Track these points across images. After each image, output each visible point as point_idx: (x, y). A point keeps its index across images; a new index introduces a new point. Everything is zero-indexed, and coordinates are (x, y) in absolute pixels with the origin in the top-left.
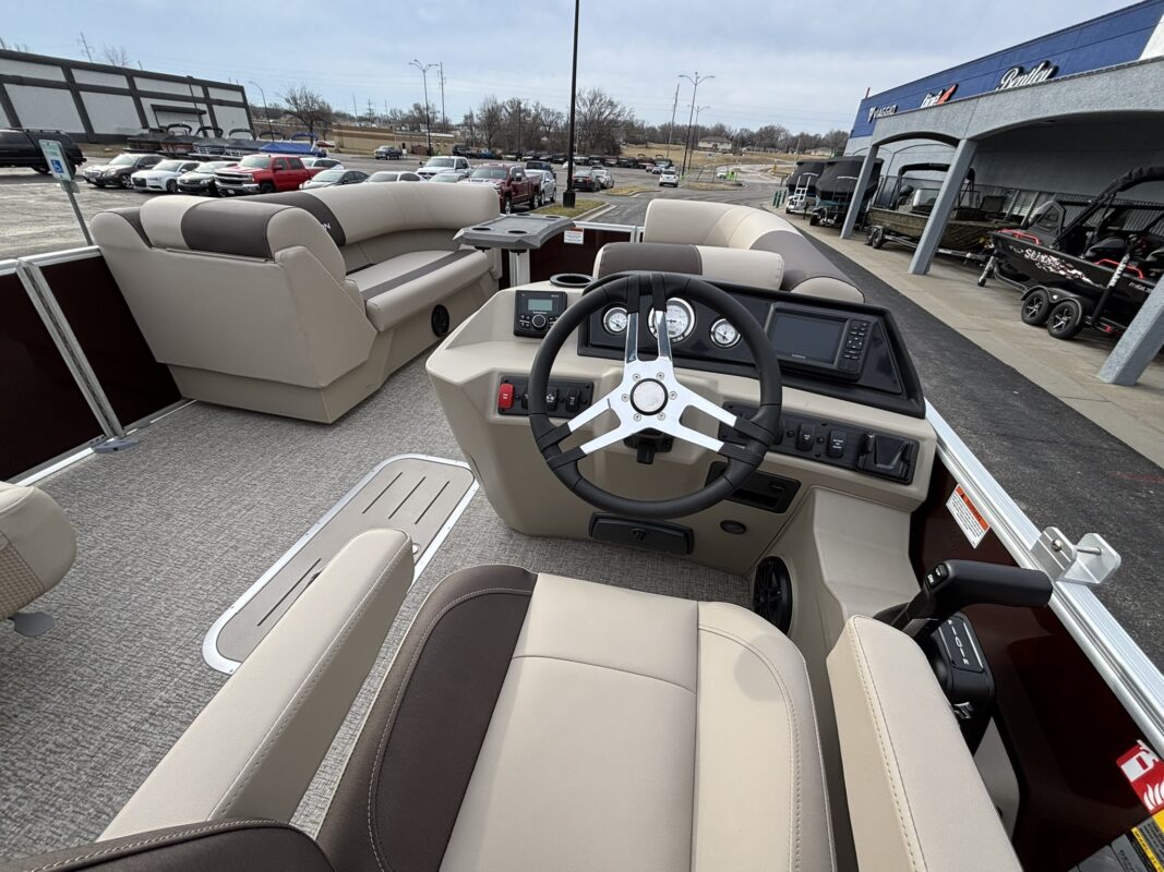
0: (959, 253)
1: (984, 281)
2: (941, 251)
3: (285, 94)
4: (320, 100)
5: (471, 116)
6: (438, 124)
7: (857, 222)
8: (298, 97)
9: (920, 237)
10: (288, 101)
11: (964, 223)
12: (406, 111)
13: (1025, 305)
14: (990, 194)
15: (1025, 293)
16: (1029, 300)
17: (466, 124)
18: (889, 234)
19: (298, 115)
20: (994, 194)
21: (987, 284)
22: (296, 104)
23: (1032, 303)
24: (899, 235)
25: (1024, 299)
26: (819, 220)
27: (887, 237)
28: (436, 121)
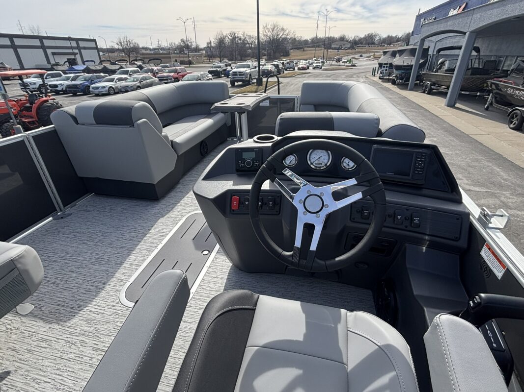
0: (473, 93)
1: (488, 107)
3: (116, 41)
4: (133, 42)
5: (210, 43)
7: (416, 81)
8: (122, 42)
9: (450, 86)
12: (177, 43)
13: (510, 119)
14: (489, 60)
15: (509, 112)
16: (512, 116)
17: (208, 47)
19: (123, 50)
20: (492, 59)
24: (440, 85)
25: (508, 116)
27: (433, 87)
28: (193, 47)
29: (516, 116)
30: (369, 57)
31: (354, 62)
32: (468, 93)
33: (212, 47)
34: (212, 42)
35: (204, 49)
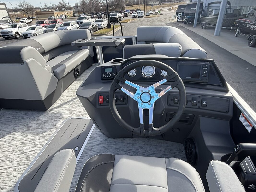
0: (228, 28)
1: (237, 35)
2: (223, 27)
3: (18, 4)
4: (29, 5)
5: (77, 4)
6: (67, 7)
7: (197, 22)
8: (23, 4)
9: (216, 24)
10: (20, 6)
11: (228, 18)
12: (57, 4)
13: (249, 41)
14: (235, 9)
15: (248, 37)
16: (250, 39)
17: (76, 6)
18: (208, 24)
19: (23, 10)
20: (237, 8)
21: (238, 36)
22: (22, 7)
23: (251, 41)
24: (210, 24)
25: (248, 39)
26: (186, 23)
27: (207, 25)
28: (67, 6)
29: (252, 39)
30: (170, 9)
31: (162, 12)
32: (226, 28)
33: (79, 6)
34: (78, 3)
35: (74, 7)
